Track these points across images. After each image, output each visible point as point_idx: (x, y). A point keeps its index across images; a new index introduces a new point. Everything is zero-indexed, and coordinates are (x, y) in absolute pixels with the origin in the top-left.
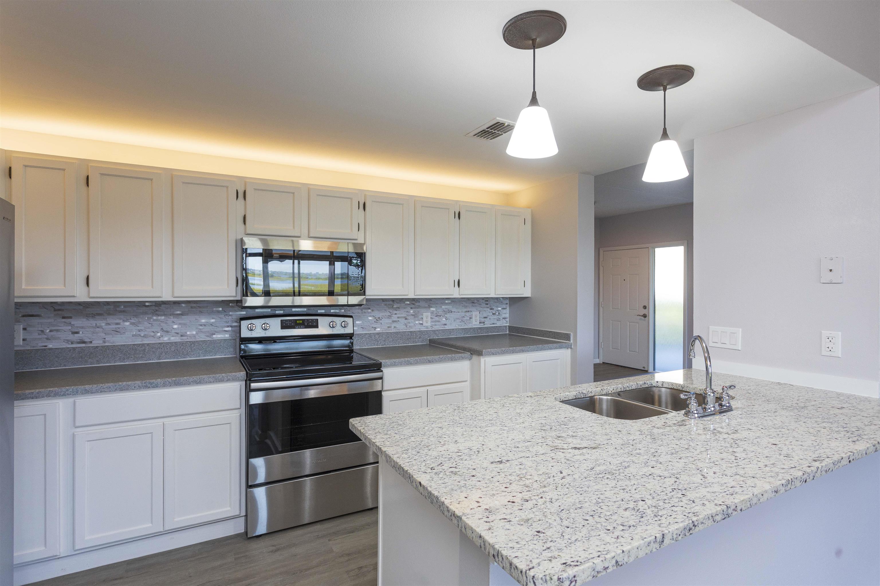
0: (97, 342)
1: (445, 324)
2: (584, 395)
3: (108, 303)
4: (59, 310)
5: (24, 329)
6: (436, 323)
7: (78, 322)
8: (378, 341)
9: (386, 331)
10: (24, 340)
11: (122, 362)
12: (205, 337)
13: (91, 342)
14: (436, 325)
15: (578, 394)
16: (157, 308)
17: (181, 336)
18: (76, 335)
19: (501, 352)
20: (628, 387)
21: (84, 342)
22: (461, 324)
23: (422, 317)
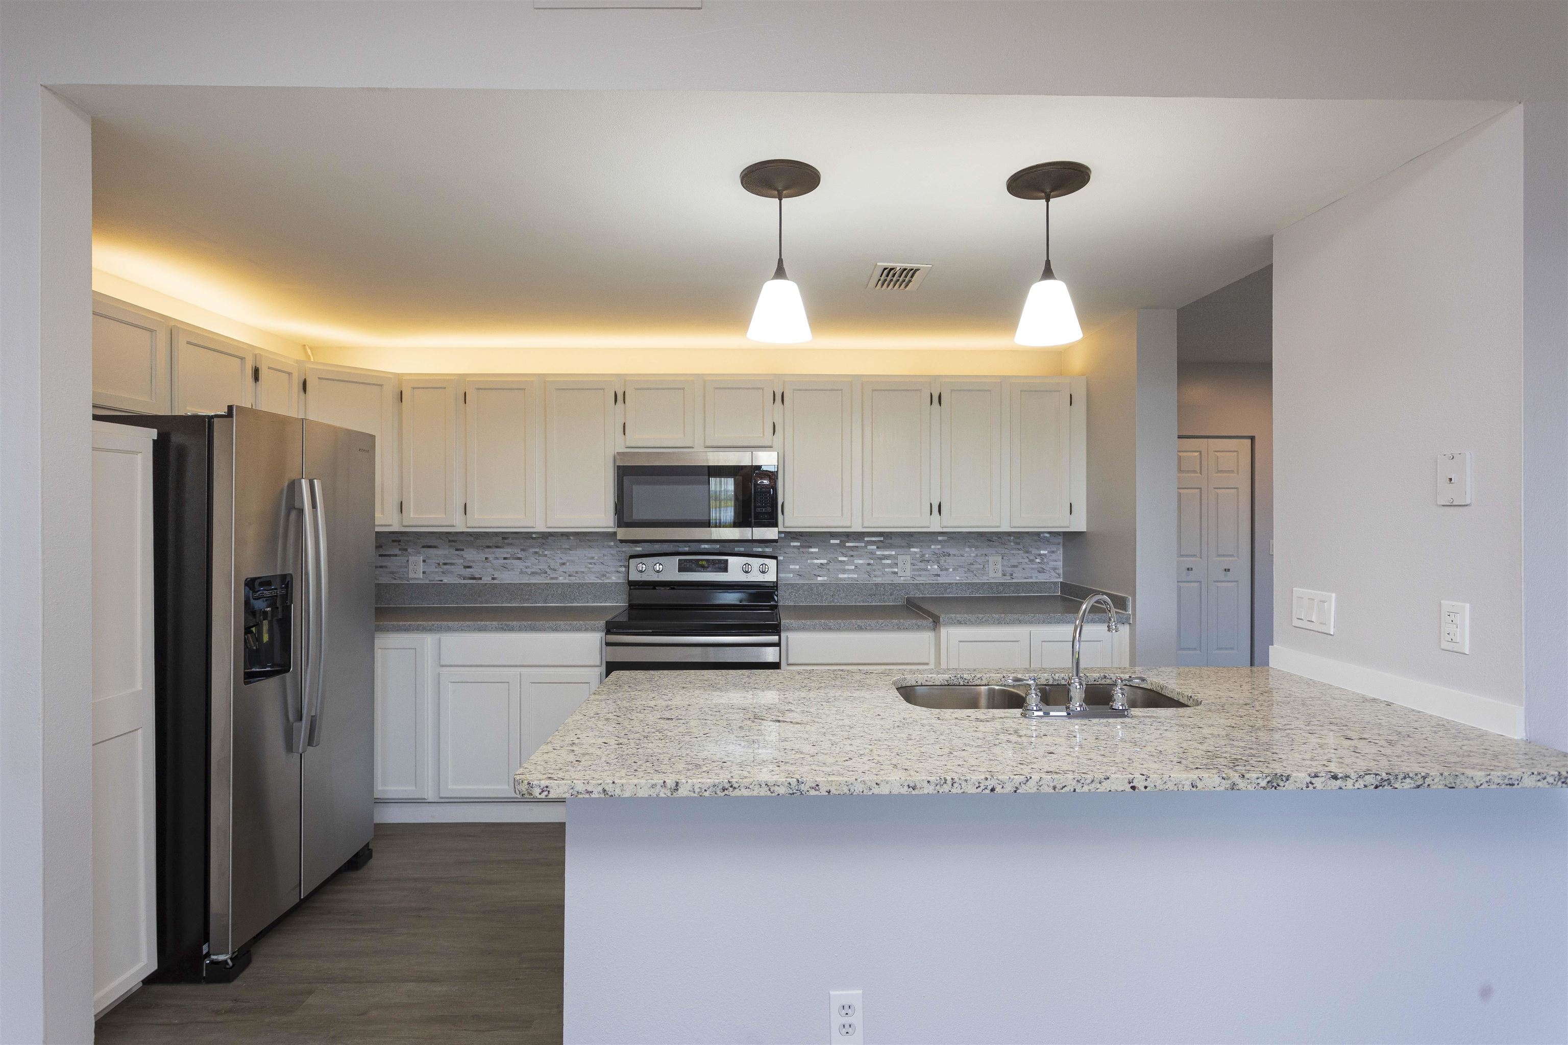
0: (487, 580)
1: (938, 575)
2: (966, 681)
3: (496, 534)
4: (453, 541)
5: (424, 561)
6: (921, 573)
7: (470, 554)
8: (822, 597)
9: (836, 581)
10: (424, 573)
11: (509, 603)
12: (595, 578)
13: (480, 579)
14: (920, 576)
15: (952, 678)
16: (544, 541)
17: (569, 576)
18: (468, 570)
19: (976, 621)
20: (1063, 679)
21: (474, 578)
22: (966, 575)
23: (896, 561)
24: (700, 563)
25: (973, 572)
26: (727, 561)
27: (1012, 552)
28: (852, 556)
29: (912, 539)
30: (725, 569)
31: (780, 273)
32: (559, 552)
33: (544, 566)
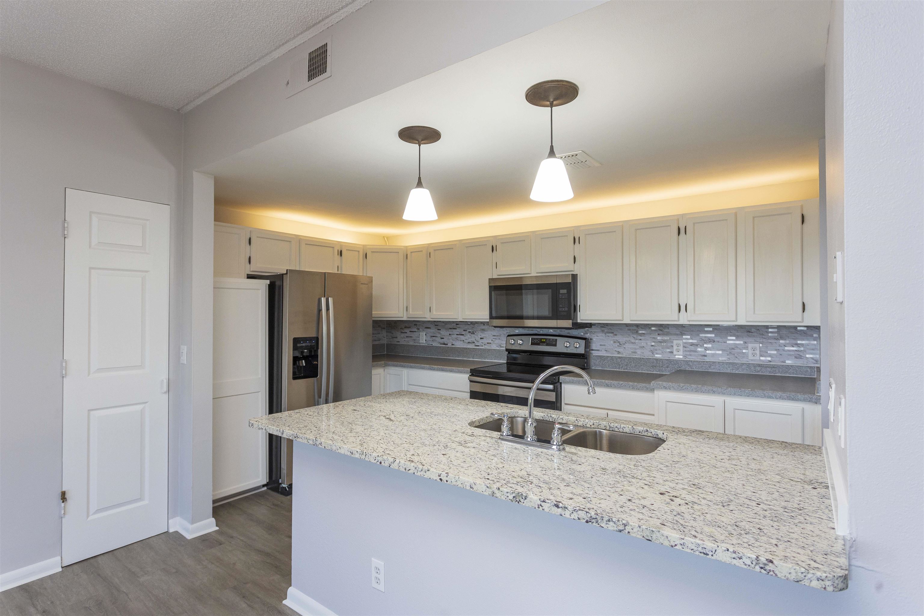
0: (450, 345)
1: (705, 356)
3: (453, 322)
4: (437, 325)
5: (426, 335)
6: (691, 353)
7: (443, 332)
8: (620, 365)
9: (629, 356)
10: (426, 340)
11: (458, 357)
12: (496, 347)
13: (447, 344)
14: (690, 355)
17: (484, 345)
18: (442, 340)
19: (678, 388)
21: (445, 344)
22: (728, 357)
23: (672, 345)
24: (542, 340)
25: (734, 354)
26: (556, 340)
27: (770, 341)
28: (640, 340)
29: (684, 329)
30: (555, 345)
31: (420, 184)
32: (480, 332)
33: (473, 340)
